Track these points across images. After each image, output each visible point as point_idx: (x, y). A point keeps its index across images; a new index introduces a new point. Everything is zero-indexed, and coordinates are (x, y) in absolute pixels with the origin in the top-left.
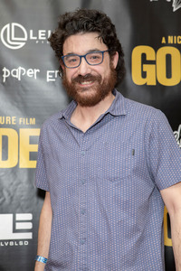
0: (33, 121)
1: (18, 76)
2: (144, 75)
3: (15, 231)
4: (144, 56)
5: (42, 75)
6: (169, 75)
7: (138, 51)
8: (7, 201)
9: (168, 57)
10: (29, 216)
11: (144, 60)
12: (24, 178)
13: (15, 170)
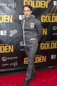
0: (6, 14)
1: (3, 5)
3: (4, 33)
8: (2, 28)
9: (30, 2)
10: (6, 31)
11: (26, 3)
12: (5, 24)
13: (3, 23)
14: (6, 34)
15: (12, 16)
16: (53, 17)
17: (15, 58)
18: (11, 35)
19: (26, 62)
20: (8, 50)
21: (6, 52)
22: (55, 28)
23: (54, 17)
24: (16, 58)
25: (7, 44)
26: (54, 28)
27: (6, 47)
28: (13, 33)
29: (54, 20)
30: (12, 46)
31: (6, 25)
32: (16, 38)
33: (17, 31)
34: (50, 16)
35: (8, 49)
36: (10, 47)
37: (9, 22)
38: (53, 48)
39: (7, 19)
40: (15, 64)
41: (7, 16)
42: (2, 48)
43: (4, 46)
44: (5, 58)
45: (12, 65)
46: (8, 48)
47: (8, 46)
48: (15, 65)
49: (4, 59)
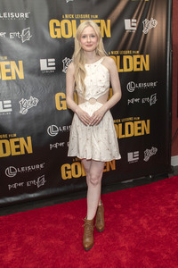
0: (6, 58)
2: (56, 33)
3: (4, 108)
4: (55, 24)
5: (7, 35)
6: (67, 33)
7: (52, 22)
9: (66, 24)
10: (10, 102)
11: (55, 26)
14: (11, 110)
15: (21, 63)
16: (125, 58)
17: (38, 166)
18: (23, 111)
19: (67, 175)
20: (18, 150)
21: (14, 153)
22: (133, 86)
23: (128, 60)
24: (41, 166)
25: (15, 135)
26: (131, 88)
27: (13, 141)
28: (28, 105)
29: (128, 67)
30: (29, 138)
31: (8, 85)
32: (37, 117)
33: (37, 101)
34: (118, 57)
35: (18, 146)
36: (22, 140)
37: (14, 78)
38: (131, 135)
39: (8, 71)
40: (41, 181)
41: (8, 63)
42: (4, 144)
43: (8, 139)
44: (13, 170)
45: (32, 185)
46: (17, 143)
47: (17, 140)
48: (40, 183)
49: (10, 172)
